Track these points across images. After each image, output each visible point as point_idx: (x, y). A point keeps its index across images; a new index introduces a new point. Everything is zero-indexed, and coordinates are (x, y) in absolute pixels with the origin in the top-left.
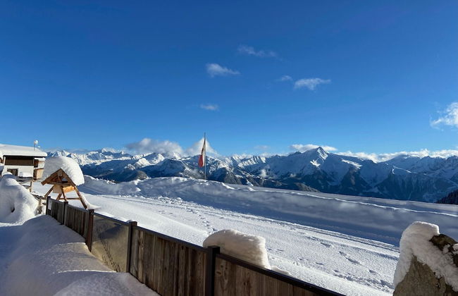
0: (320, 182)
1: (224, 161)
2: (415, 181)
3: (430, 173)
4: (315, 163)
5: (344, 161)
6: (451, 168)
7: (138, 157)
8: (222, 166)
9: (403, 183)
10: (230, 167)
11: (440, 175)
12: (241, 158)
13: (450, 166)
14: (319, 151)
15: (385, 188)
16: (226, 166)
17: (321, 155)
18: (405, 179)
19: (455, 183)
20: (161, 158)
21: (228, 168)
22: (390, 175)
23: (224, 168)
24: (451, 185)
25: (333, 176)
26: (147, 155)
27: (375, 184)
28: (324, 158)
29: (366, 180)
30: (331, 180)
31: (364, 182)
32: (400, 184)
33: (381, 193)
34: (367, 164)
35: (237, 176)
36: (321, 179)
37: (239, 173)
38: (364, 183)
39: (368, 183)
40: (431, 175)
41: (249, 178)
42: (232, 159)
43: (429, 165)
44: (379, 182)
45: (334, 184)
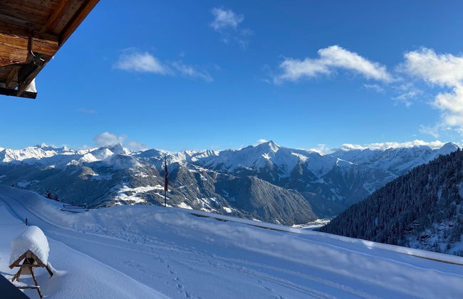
0: (271, 174)
1: (177, 155)
2: (356, 172)
3: (369, 164)
4: (267, 157)
5: (293, 154)
6: (388, 159)
7: (83, 152)
8: (175, 160)
9: (346, 174)
10: (183, 162)
11: (378, 166)
12: (195, 152)
13: (387, 157)
14: (270, 144)
15: (330, 179)
16: (179, 160)
17: (272, 148)
18: (347, 170)
19: (391, 174)
20: (109, 153)
21: (181, 163)
22: (335, 167)
23: (177, 163)
24: (388, 175)
25: (283, 168)
26: (93, 150)
27: (321, 175)
28: (275, 151)
29: (313, 172)
30: (280, 172)
31: (311, 173)
32: (343, 174)
33: (326, 184)
34: (314, 156)
35: (190, 171)
36: (272, 172)
37: (192, 168)
38: (312, 175)
39: (315, 174)
40: (370, 166)
41: (202, 173)
42: (185, 153)
43: (368, 157)
44: (324, 173)
45: (284, 176)
